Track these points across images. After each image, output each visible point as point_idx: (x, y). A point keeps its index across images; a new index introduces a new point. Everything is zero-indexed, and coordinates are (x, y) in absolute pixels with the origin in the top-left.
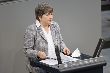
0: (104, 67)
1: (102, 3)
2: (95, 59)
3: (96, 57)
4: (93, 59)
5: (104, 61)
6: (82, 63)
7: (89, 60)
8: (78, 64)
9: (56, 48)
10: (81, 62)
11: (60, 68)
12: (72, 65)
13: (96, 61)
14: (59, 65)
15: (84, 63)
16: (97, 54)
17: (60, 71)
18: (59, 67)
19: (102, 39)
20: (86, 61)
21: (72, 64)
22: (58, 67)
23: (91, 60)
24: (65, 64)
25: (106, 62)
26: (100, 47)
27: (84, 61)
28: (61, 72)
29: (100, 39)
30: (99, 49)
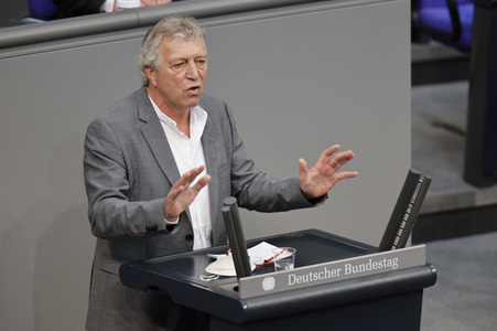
0: (426, 291)
1: (413, 52)
2: (388, 257)
3: (394, 251)
4: (381, 258)
5: (428, 265)
6: (335, 274)
7: (366, 261)
8: (317, 277)
9: (228, 209)
10: (330, 268)
12: (292, 282)
13: (394, 264)
14: (242, 279)
15: (342, 272)
16: (398, 238)
17: (245, 307)
18: (242, 290)
19: (418, 176)
20: (353, 263)
21: (292, 277)
22: (236, 289)
23: (374, 260)
24: (263, 278)
25: (434, 271)
26: (411, 206)
27: (342, 266)
28: (247, 309)
29: (410, 173)
30: (407, 216)
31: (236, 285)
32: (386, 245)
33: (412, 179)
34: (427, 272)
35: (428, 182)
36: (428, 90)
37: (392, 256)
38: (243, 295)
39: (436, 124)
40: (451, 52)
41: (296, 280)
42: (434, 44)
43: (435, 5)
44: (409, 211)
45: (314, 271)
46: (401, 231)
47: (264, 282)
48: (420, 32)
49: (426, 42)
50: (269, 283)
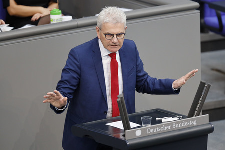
1: (201, 37)
2: (191, 120)
3: (194, 117)
4: (189, 121)
6: (168, 128)
7: (182, 122)
8: (160, 130)
12: (149, 132)
13: (194, 123)
14: (126, 131)
15: (171, 128)
16: (196, 112)
17: (128, 144)
18: (126, 136)
19: (204, 84)
21: (149, 130)
22: (124, 136)
23: (185, 121)
24: (136, 130)
25: (212, 126)
26: (201, 97)
27: (171, 125)
28: (129, 145)
29: (201, 82)
30: (200, 102)
31: (124, 134)
32: (191, 115)
33: (202, 85)
34: (209, 127)
37: (193, 120)
38: (127, 138)
39: (213, 70)
40: (218, 37)
41: (151, 131)
42: (211, 34)
43: (211, 16)
45: (158, 127)
46: (197, 109)
47: (136, 133)
48: (204, 28)
50: (138, 133)
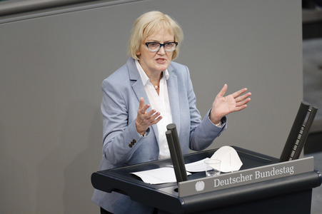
0: (314, 190)
2: (286, 166)
3: (290, 161)
4: (281, 167)
5: (315, 171)
6: (248, 178)
7: (270, 169)
8: (235, 181)
9: (170, 132)
10: (244, 174)
11: (182, 194)
12: (217, 184)
13: (291, 171)
14: (180, 183)
15: (253, 177)
16: (293, 152)
17: (183, 203)
18: (180, 190)
19: (308, 107)
20: (261, 171)
21: (217, 181)
22: (176, 190)
23: (277, 168)
24: (196, 182)
25: (320, 175)
26: (302, 128)
27: (253, 173)
28: (184, 205)
29: (302, 105)
30: (300, 136)
31: (177, 187)
32: (286, 157)
33: (304, 109)
34: (315, 176)
35: (315, 111)
36: (315, 43)
37: (289, 165)
41: (220, 183)
44: (301, 132)
45: (233, 176)
46: (295, 147)
47: (196, 185)
49: (313, 7)
50: (200, 186)
